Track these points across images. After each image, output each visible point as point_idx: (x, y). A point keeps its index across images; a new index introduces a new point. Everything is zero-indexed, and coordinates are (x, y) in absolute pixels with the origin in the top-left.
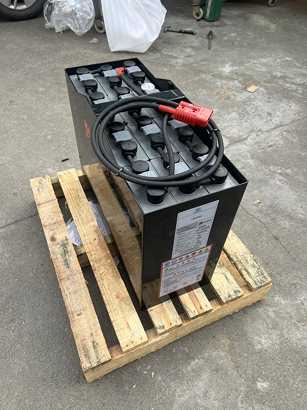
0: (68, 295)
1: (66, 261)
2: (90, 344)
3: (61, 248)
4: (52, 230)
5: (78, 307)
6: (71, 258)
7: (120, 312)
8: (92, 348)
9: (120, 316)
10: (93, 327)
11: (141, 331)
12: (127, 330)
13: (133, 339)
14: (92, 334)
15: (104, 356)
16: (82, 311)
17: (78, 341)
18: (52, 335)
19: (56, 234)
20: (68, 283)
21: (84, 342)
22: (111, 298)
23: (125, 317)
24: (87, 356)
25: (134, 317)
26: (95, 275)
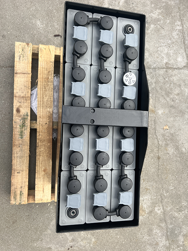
0: (15, 157)
1: (22, 132)
2: (19, 192)
3: (21, 121)
4: (20, 102)
5: (19, 168)
6: (25, 131)
7: (42, 181)
8: (19, 195)
9: (41, 182)
10: (24, 183)
11: (49, 196)
12: (41, 192)
13: (43, 199)
14: (21, 187)
15: (24, 201)
16: (21, 171)
17: (12, 188)
18: (3, 163)
19: (21, 107)
20: (18, 149)
21: (16, 190)
22: (40, 170)
23: (43, 185)
24: (15, 198)
25: (48, 186)
26: (37, 150)
